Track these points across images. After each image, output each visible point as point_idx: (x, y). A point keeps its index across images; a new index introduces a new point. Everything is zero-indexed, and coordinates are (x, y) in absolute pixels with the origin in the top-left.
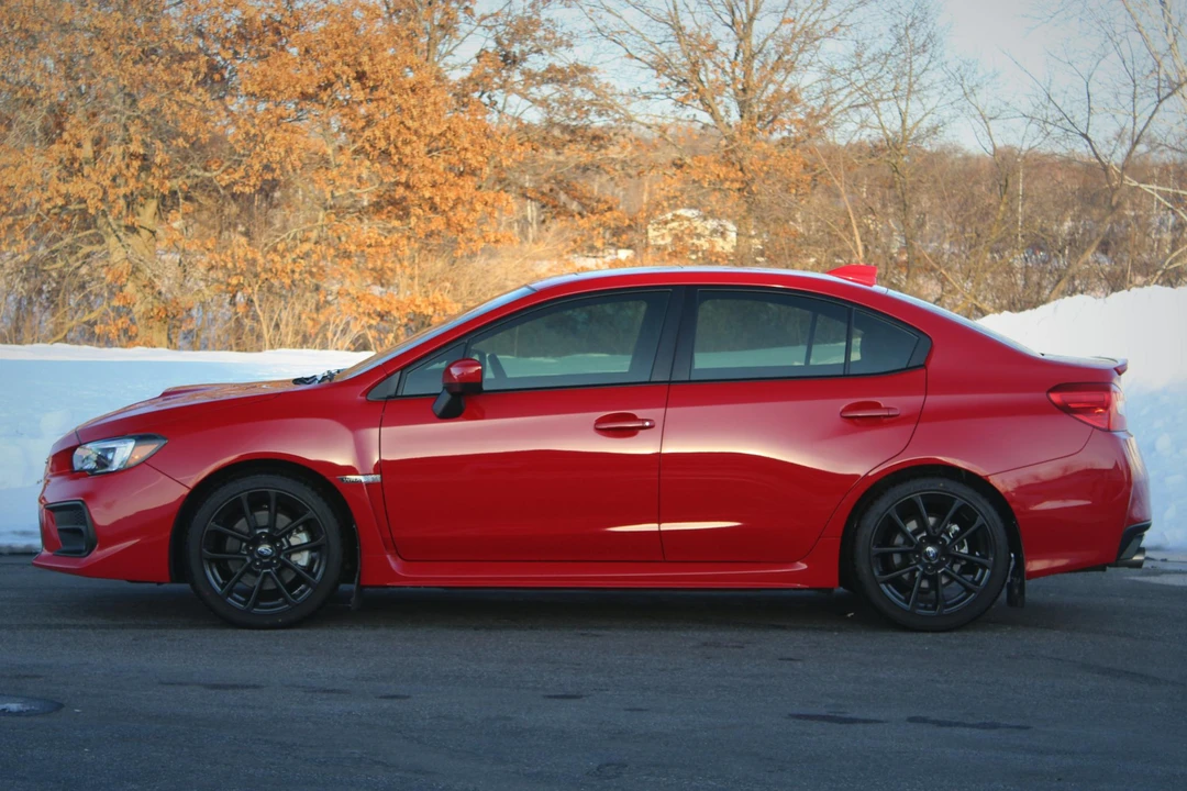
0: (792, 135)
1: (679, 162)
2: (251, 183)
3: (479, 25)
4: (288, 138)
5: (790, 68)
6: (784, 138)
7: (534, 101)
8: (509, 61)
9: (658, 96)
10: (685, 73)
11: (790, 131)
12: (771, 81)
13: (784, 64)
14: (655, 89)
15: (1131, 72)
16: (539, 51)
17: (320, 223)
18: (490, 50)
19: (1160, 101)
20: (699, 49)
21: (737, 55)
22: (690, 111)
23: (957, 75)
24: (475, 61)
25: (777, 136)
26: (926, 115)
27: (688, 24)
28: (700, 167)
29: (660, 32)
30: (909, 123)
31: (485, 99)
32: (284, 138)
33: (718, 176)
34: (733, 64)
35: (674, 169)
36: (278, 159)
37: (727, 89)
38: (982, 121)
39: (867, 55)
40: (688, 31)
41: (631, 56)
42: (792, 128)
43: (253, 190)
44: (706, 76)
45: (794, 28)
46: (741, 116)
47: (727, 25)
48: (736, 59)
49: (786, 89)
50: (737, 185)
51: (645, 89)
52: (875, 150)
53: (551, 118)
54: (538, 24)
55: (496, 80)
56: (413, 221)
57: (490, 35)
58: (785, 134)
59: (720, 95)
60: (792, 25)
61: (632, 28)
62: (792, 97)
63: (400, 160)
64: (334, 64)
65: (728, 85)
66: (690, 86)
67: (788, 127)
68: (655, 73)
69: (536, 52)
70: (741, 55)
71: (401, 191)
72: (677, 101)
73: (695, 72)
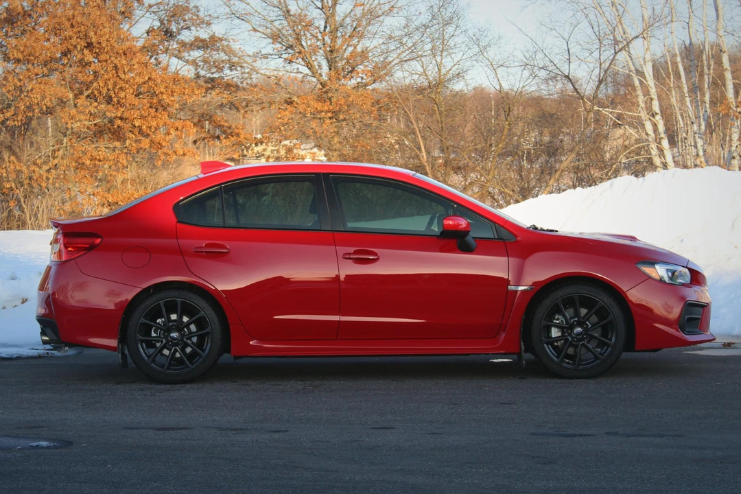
0: (364, 81)
1: (289, 100)
2: (19, 119)
3: (148, 11)
4: (42, 88)
5: (361, 37)
6: (358, 83)
7: (187, 62)
8: (169, 34)
9: (273, 56)
10: (292, 40)
11: (362, 78)
12: (348, 46)
13: (357, 33)
14: (271, 52)
15: (597, 33)
16: (188, 28)
17: (65, 145)
18: (156, 28)
19: (616, 53)
20: (300, 24)
21: (325, 27)
22: (295, 66)
23: (474, 38)
24: (146, 35)
25: (353, 82)
26: (454, 65)
27: (293, 8)
28: (304, 103)
29: (274, 13)
30: (443, 71)
31: (153, 60)
32: (40, 88)
33: (317, 108)
34: (323, 33)
35: (286, 105)
36: (36, 102)
37: (320, 50)
38: (492, 68)
39: (413, 26)
40: (292, 13)
41: (255, 30)
42: (364, 76)
43: (20, 124)
44: (306, 42)
45: (363, 9)
46: (330, 69)
47: (319, 8)
48: (325, 30)
49: (359, 49)
50: (330, 115)
51: (264, 52)
52: (421, 90)
53: (198, 72)
54: (187, 9)
55: (161, 47)
56: (128, 142)
57: (156, 17)
58: (359, 80)
59: (316, 55)
60: (362, 7)
61: (256, 11)
62: (364, 55)
63: (118, 101)
64: (71, 38)
65: (320, 48)
66: (293, 50)
67: (360, 75)
68: (270, 40)
69: (186, 29)
70: (328, 28)
71: (118, 122)
72: (285, 59)
73: (298, 39)
